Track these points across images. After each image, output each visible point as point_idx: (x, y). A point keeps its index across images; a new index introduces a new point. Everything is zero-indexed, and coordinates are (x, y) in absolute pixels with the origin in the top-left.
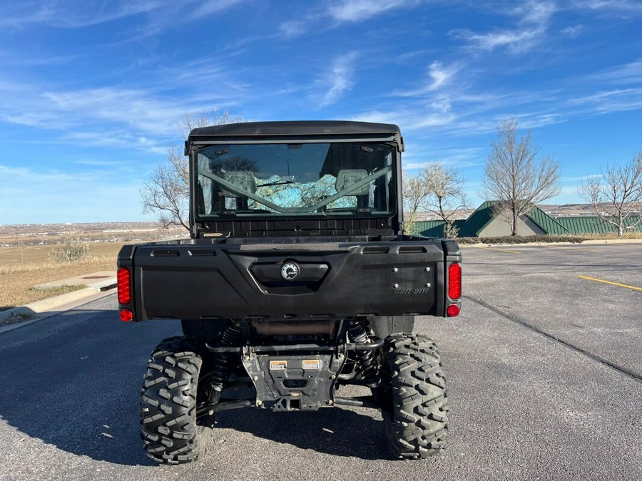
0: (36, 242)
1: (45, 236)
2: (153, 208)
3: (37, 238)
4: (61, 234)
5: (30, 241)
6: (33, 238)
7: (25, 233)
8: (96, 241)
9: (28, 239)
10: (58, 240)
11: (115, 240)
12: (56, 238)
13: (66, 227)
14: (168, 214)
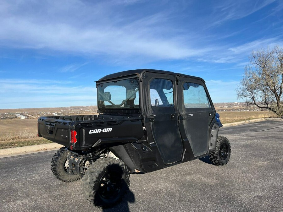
0: (222, 110)
1: (226, 108)
2: (242, 97)
3: (223, 108)
4: (233, 107)
5: (220, 110)
6: (221, 108)
7: (219, 106)
8: (247, 110)
9: (220, 109)
10: (231, 109)
11: (256, 110)
12: (230, 108)
13: (235, 104)
14: (249, 99)
